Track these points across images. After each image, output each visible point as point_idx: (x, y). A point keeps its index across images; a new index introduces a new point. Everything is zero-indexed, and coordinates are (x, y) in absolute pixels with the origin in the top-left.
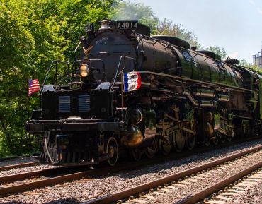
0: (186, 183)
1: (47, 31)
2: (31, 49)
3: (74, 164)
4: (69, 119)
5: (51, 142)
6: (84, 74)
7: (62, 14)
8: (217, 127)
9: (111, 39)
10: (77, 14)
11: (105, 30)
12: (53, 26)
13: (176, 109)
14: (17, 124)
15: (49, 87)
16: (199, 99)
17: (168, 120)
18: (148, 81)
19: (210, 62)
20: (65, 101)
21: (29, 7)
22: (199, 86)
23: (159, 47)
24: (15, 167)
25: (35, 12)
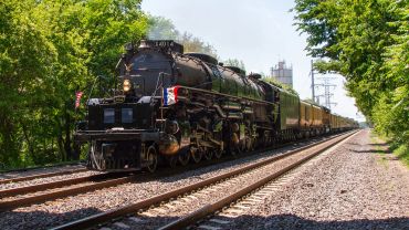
0: (205, 192)
1: (70, 43)
2: (54, 61)
3: (118, 170)
4: (114, 129)
5: (98, 150)
6: (126, 89)
7: (84, 26)
8: (243, 137)
9: (149, 57)
10: (100, 26)
11: (144, 49)
12: (75, 39)
13: (207, 121)
14: (40, 135)
15: (95, 101)
16: (227, 111)
17: (200, 131)
18: (184, 95)
19: (236, 77)
20: (109, 114)
21: (52, 19)
22: (227, 100)
23: (192, 64)
24: (38, 177)
25: (59, 25)
